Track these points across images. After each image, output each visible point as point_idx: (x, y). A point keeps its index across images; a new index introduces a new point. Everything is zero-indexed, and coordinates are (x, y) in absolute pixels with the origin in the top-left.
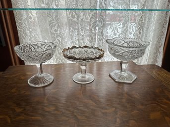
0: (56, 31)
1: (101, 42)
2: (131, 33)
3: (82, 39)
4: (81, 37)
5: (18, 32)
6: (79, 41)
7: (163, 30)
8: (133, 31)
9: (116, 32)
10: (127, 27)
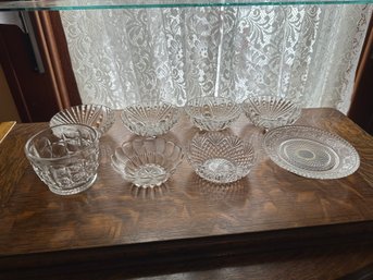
0: (140, 42)
1: (228, 63)
2: (289, 45)
3: (191, 58)
4: (189, 53)
5: (69, 46)
6: (184, 62)
7: (357, 36)
8: (294, 40)
9: (259, 41)
10: (282, 31)
